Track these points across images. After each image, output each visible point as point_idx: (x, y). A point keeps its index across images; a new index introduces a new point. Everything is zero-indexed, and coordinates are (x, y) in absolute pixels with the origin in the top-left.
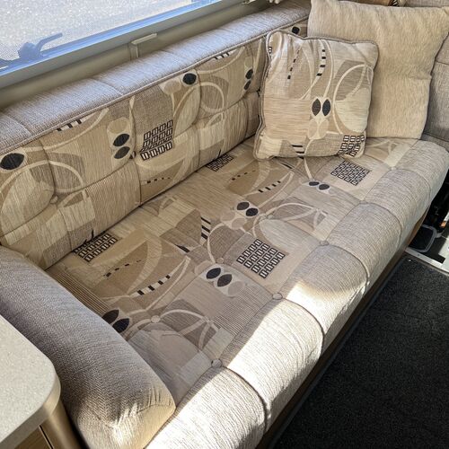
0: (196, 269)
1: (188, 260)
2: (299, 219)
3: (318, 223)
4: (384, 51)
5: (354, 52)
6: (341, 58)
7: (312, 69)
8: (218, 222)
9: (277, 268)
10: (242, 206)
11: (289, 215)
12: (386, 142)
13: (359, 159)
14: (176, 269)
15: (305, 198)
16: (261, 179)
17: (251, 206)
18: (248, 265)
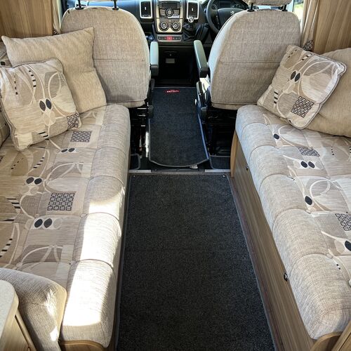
0: (26, 226)
1: (17, 225)
2: (69, 172)
3: (81, 169)
4: (64, 62)
5: (48, 67)
6: (42, 72)
7: (28, 84)
8: (21, 196)
9: (74, 202)
10: (29, 181)
11: (62, 173)
12: (90, 113)
13: (82, 128)
14: (13, 233)
15: (65, 160)
16: (31, 161)
17: (35, 178)
18: (56, 208)
